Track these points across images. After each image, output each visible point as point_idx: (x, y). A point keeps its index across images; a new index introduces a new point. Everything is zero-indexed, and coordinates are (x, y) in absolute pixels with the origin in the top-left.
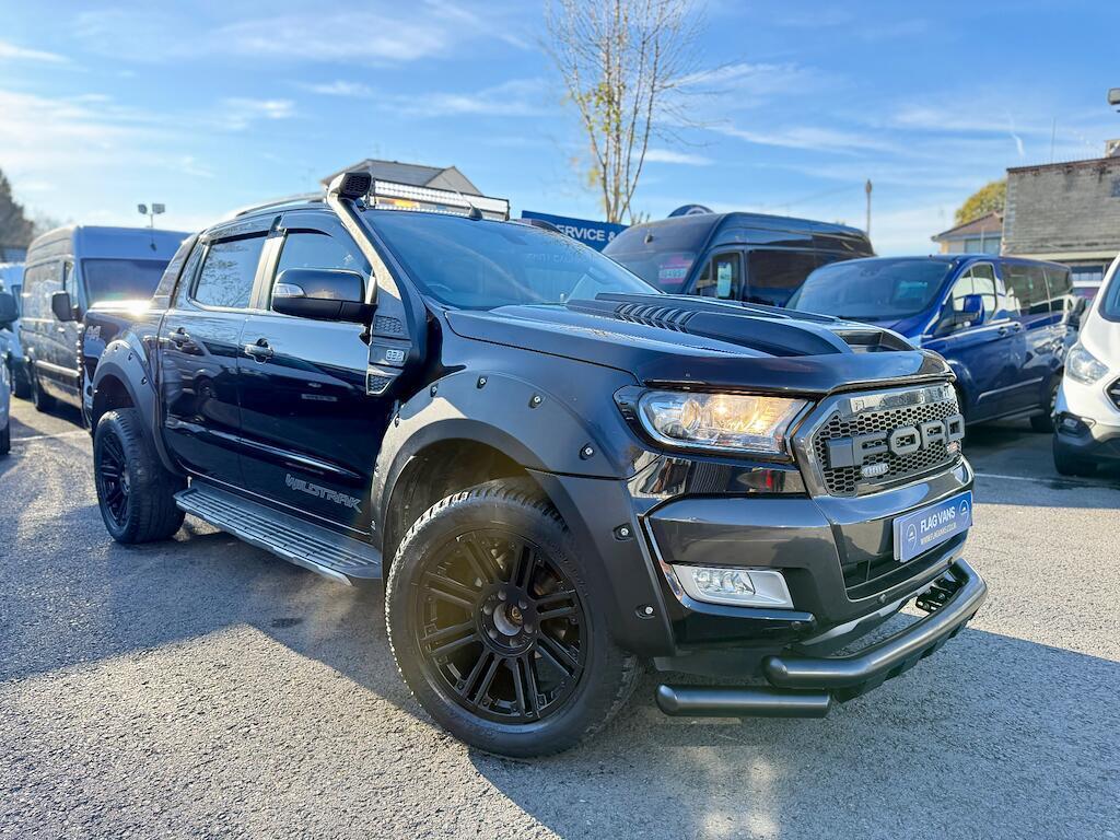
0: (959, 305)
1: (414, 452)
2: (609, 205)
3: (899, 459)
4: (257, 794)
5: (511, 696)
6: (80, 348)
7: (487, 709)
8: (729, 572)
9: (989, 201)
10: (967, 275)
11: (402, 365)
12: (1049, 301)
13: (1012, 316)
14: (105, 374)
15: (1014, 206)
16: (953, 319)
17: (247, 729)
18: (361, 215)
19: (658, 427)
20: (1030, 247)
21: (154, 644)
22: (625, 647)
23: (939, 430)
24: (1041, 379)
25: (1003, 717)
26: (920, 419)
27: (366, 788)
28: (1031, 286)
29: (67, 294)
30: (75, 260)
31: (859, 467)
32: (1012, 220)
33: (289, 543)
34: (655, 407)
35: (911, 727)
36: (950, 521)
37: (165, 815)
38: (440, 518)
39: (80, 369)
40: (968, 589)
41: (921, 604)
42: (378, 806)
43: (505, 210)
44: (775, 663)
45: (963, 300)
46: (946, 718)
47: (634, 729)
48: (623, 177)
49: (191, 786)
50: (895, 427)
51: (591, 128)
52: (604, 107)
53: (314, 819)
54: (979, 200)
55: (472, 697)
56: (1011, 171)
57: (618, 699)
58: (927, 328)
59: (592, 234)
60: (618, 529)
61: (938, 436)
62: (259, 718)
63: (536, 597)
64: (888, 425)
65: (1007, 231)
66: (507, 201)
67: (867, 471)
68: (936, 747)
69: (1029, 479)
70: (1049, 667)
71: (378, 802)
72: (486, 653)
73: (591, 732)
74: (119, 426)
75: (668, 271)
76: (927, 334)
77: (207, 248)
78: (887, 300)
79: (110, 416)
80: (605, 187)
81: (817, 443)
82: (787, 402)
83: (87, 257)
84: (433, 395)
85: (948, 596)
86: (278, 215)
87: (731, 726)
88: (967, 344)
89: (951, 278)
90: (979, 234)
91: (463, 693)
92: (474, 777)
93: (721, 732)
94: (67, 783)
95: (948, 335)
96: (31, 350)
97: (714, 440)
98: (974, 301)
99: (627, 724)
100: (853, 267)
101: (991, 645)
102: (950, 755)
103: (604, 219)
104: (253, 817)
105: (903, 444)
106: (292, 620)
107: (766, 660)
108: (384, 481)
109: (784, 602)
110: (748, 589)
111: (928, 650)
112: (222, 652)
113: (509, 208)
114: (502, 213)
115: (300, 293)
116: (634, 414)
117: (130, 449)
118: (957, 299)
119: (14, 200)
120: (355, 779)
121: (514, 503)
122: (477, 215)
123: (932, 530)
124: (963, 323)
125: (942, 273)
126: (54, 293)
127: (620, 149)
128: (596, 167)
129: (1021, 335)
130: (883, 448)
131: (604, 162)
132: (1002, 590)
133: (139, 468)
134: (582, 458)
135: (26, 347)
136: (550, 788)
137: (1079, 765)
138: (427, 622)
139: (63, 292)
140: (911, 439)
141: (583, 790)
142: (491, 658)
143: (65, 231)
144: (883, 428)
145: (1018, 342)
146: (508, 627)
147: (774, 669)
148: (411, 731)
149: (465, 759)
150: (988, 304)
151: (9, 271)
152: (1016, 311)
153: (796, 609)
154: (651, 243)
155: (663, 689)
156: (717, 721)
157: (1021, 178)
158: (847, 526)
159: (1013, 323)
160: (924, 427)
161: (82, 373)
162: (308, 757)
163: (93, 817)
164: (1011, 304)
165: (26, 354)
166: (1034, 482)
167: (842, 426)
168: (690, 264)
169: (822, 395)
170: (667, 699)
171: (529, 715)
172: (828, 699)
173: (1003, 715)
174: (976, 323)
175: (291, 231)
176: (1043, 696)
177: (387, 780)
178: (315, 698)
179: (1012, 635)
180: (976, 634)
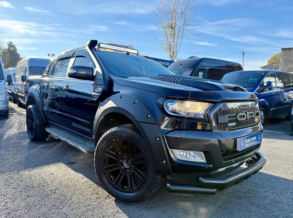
0: (265, 84)
1: (103, 116)
2: (171, 56)
3: (239, 122)
4: (54, 209)
5: (127, 185)
6: (24, 88)
7: (120, 188)
8: (188, 152)
9: (277, 58)
10: (268, 76)
11: (101, 92)
12: (291, 84)
13: (281, 88)
14: (29, 95)
15: (283, 59)
16: (263, 88)
17: (55, 191)
18: (95, 52)
19: (169, 110)
20: (287, 70)
21: (35, 167)
22: (158, 172)
23: (252, 114)
24: (288, 106)
25: (269, 198)
26: (247, 111)
27: (85, 209)
28: (286, 81)
29: (25, 76)
30: (28, 67)
31: (227, 123)
32: (282, 63)
33: (73, 141)
34: (168, 104)
35: (242, 199)
36: (255, 140)
37: (28, 214)
38: (108, 134)
39: (24, 94)
40: (260, 160)
41: (247, 164)
42: (87, 214)
43: (137, 53)
44: (200, 178)
45: (266, 83)
46: (253, 197)
47: (163, 196)
48: (175, 49)
49: (37, 206)
50: (239, 112)
51: (167, 35)
52: (170, 29)
53: (69, 217)
54: (274, 58)
55: (116, 185)
56: (282, 49)
57: (156, 187)
58: (256, 90)
59: (166, 64)
60: (156, 138)
61: (252, 116)
62: (59, 188)
63: (135, 157)
64: (236, 112)
65: (281, 65)
66: (137, 50)
67: (229, 124)
68: (249, 205)
69: (284, 133)
70: (284, 184)
71: (87, 213)
72: (121, 172)
73: (148, 196)
74: (32, 109)
75: (185, 73)
76: (256, 92)
77: (56, 61)
78: (246, 83)
79: (31, 106)
80: (170, 51)
81: (215, 116)
82: (207, 104)
83: (31, 66)
84: (109, 100)
85: (254, 162)
86: (74, 52)
87: (190, 197)
88: (267, 95)
89: (263, 77)
90: (273, 67)
91: (114, 184)
92: (115, 207)
93: (187, 198)
94: (4, 203)
95: (262, 92)
96: (17, 90)
97: (185, 114)
98: (269, 83)
99: (161, 195)
100: (237, 73)
101: (268, 178)
102: (252, 207)
103: (169, 59)
104: (52, 215)
105: (241, 118)
106: (73, 162)
107: (198, 177)
108: (96, 124)
109: (204, 161)
110: (194, 157)
111: (246, 177)
112: (53, 170)
113: (138, 52)
114: (136, 54)
115: (75, 72)
116: (163, 106)
117: (35, 115)
118: (265, 83)
119: (17, 53)
120: (82, 206)
121: (129, 130)
122: (128, 53)
123: (249, 143)
124: (266, 89)
125: (261, 75)
126: (22, 75)
127: (174, 41)
128: (168, 46)
129: (283, 93)
130: (235, 118)
131: (170, 44)
132: (273, 163)
133: (37, 120)
134: (147, 118)
135: (16, 90)
136: (136, 211)
137: (291, 213)
138: (105, 163)
139: (24, 75)
140: (244, 116)
141: (145, 212)
142: (122, 174)
143: (26, 59)
144: (235, 113)
145: (282, 95)
146: (127, 166)
147: (200, 180)
148: (100, 194)
149: (114, 202)
150: (274, 85)
151: (13, 70)
152: (282, 87)
153: (207, 163)
154: (181, 66)
155: (168, 185)
156: (186, 195)
157: (285, 51)
158: (223, 140)
159: (281, 90)
160: (248, 113)
161: (25, 95)
162: (70, 200)
163: (9, 213)
164: (281, 85)
165: (15, 92)
166: (285, 134)
167: (222, 111)
168: (191, 71)
169: (217, 102)
170: (169, 188)
171: (132, 190)
172: (216, 190)
173: (269, 197)
174: (270, 89)
175: (77, 56)
176: (281, 192)
177: (91, 207)
178: (75, 183)
179: (274, 175)
180: (264, 174)
